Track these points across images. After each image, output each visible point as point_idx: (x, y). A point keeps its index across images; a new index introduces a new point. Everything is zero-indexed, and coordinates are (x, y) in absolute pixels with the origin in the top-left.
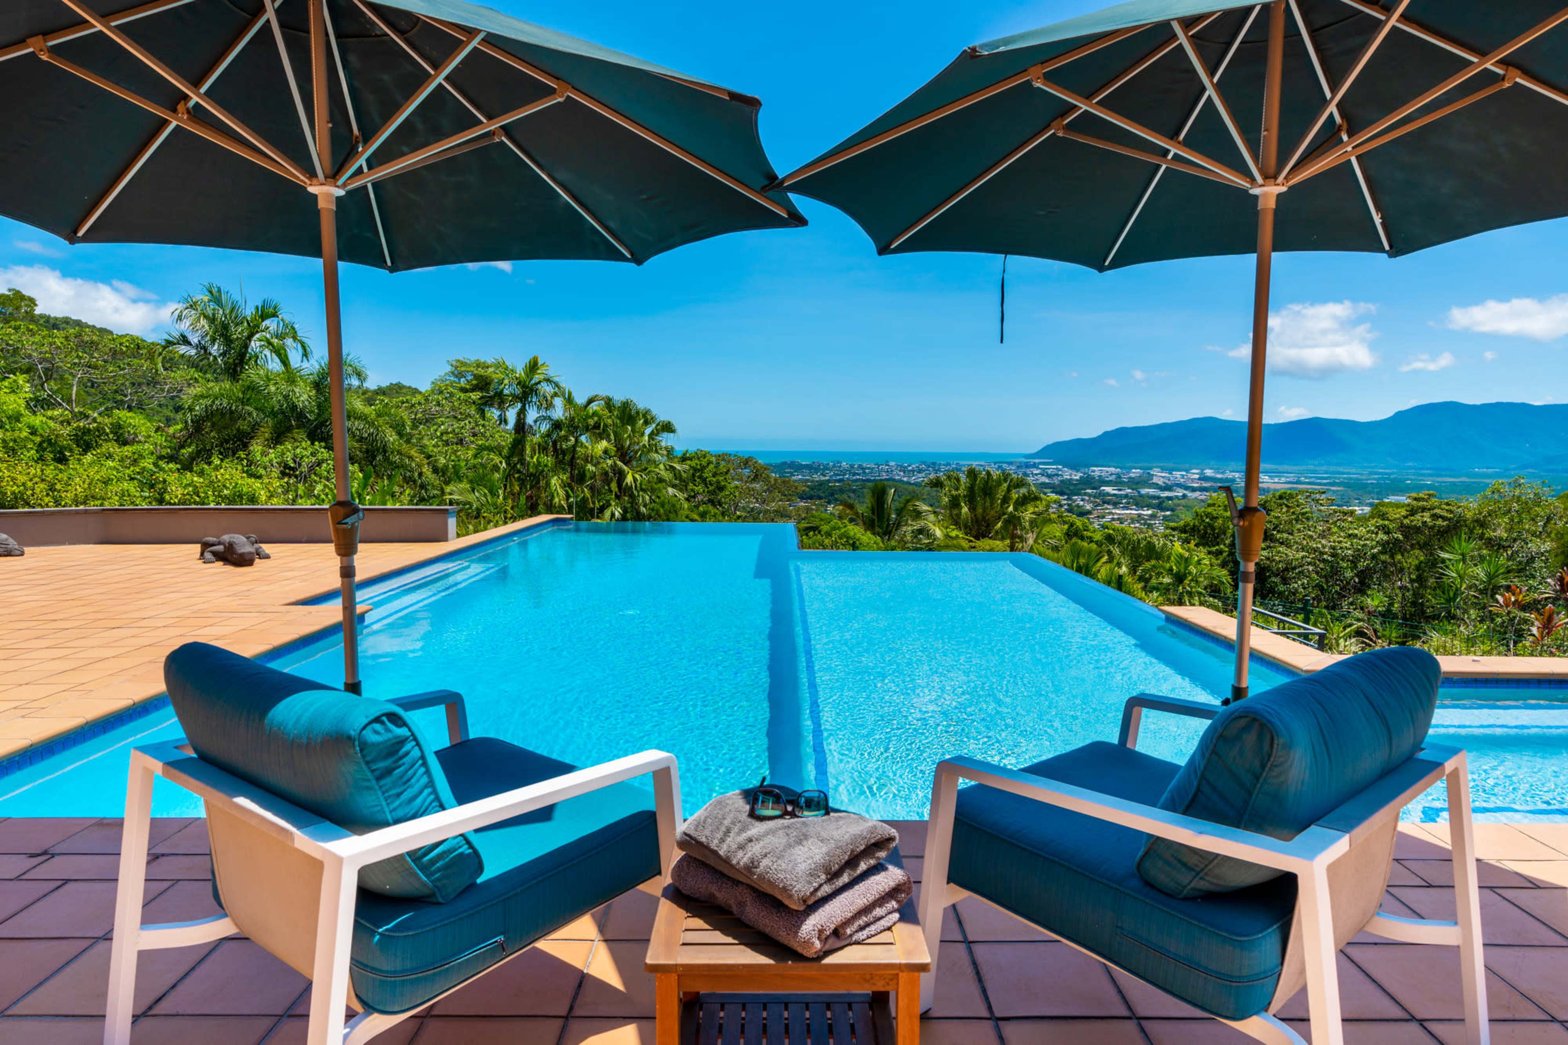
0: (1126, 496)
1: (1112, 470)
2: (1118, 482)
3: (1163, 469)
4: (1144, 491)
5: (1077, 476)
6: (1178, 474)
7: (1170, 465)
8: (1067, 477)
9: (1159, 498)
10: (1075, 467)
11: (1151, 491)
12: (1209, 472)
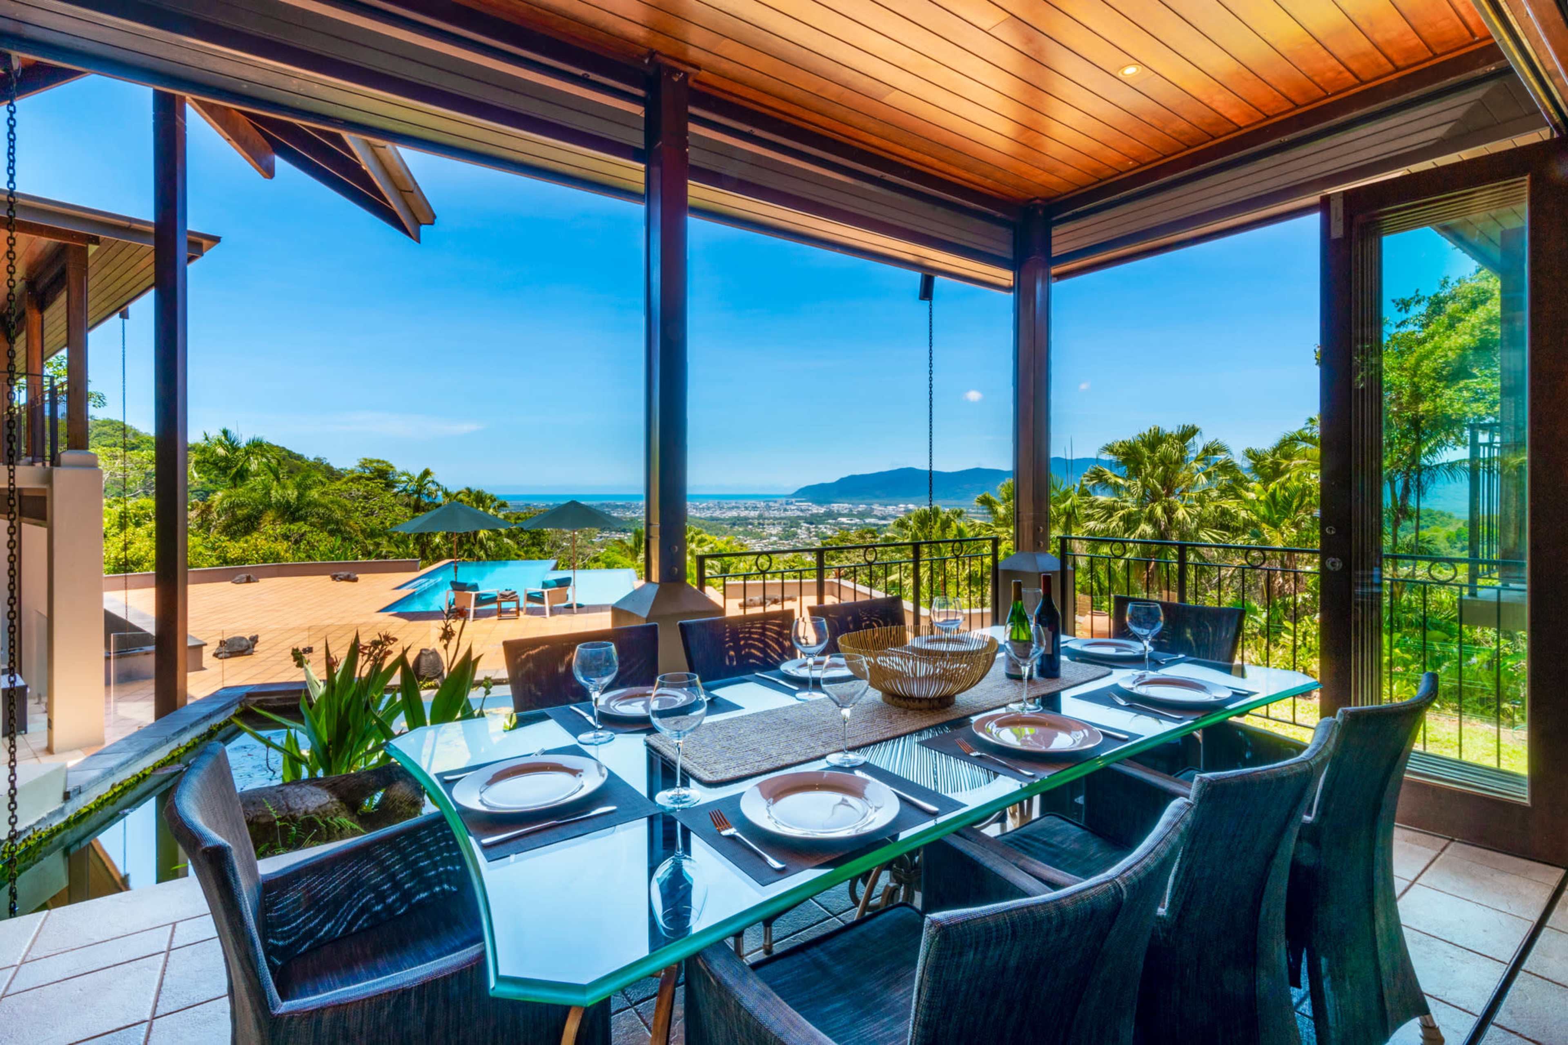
0: (856, 524)
1: (846, 505)
2: (850, 515)
3: (881, 505)
4: (868, 521)
5: (822, 510)
6: (891, 508)
7: (886, 501)
8: (815, 511)
9: (877, 525)
10: (820, 503)
11: (873, 520)
12: (911, 506)
